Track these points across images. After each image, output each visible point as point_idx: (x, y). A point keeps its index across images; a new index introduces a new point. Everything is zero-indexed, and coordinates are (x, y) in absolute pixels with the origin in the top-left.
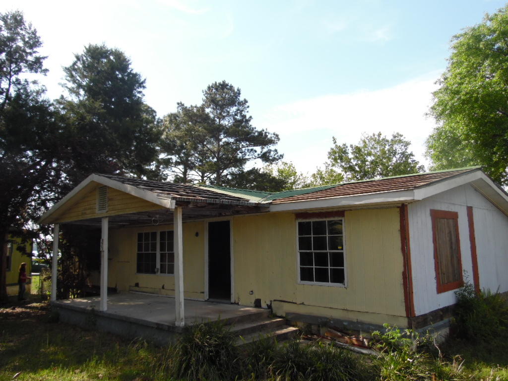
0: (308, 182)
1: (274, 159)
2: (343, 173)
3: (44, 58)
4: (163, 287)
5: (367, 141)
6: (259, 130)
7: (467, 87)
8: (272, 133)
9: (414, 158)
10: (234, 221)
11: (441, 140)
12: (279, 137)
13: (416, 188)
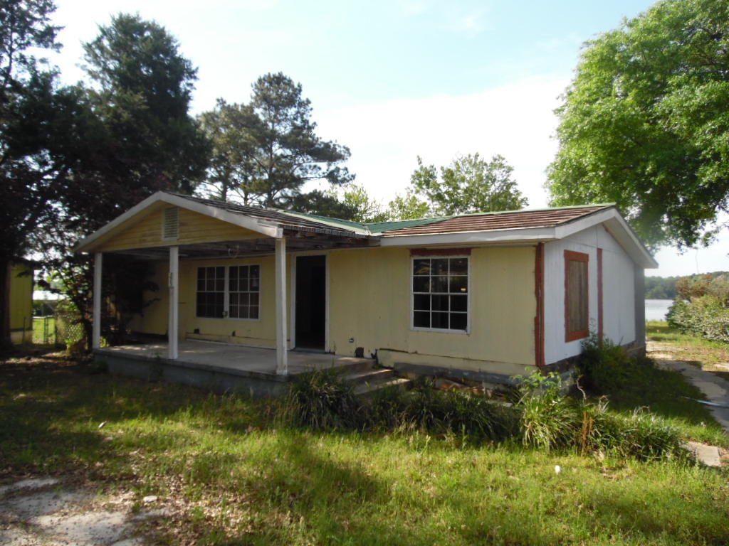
0: (383, 211)
1: (344, 180)
2: (429, 202)
3: (59, 28)
4: (234, 334)
5: (460, 163)
6: (326, 140)
7: (599, 108)
8: (342, 146)
9: (517, 188)
10: (331, 256)
11: (565, 170)
12: (351, 151)
13: (558, 225)
